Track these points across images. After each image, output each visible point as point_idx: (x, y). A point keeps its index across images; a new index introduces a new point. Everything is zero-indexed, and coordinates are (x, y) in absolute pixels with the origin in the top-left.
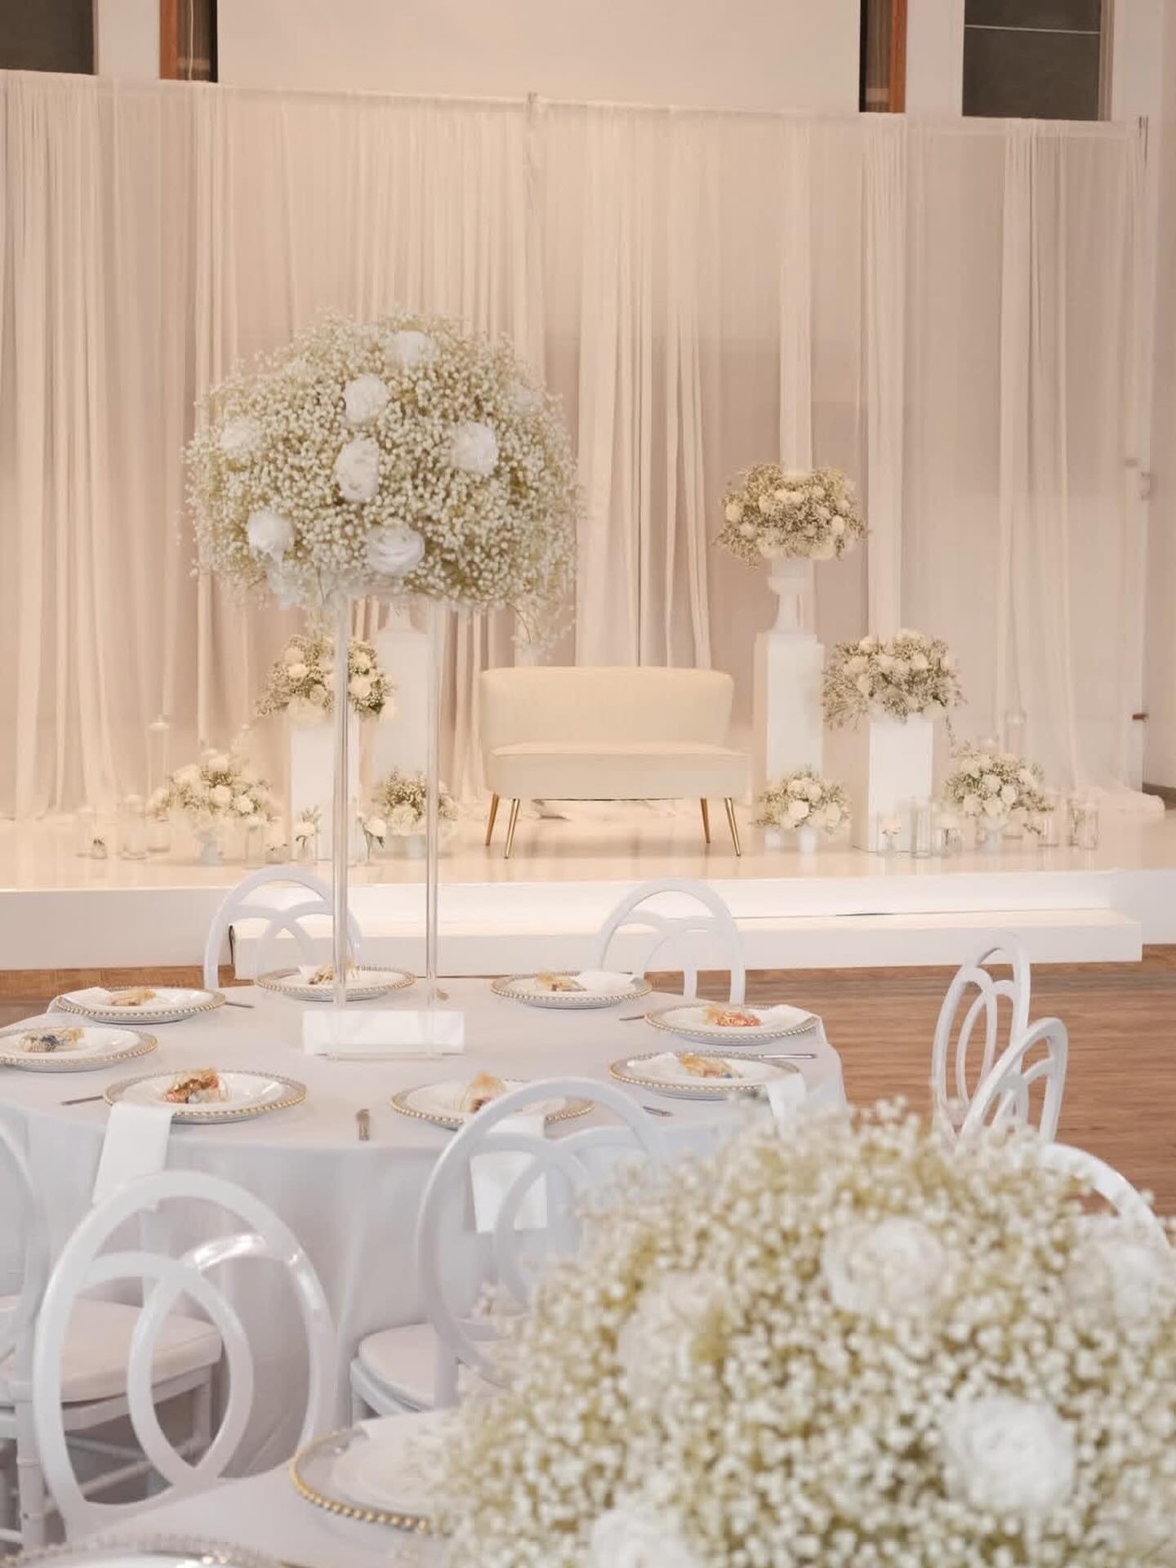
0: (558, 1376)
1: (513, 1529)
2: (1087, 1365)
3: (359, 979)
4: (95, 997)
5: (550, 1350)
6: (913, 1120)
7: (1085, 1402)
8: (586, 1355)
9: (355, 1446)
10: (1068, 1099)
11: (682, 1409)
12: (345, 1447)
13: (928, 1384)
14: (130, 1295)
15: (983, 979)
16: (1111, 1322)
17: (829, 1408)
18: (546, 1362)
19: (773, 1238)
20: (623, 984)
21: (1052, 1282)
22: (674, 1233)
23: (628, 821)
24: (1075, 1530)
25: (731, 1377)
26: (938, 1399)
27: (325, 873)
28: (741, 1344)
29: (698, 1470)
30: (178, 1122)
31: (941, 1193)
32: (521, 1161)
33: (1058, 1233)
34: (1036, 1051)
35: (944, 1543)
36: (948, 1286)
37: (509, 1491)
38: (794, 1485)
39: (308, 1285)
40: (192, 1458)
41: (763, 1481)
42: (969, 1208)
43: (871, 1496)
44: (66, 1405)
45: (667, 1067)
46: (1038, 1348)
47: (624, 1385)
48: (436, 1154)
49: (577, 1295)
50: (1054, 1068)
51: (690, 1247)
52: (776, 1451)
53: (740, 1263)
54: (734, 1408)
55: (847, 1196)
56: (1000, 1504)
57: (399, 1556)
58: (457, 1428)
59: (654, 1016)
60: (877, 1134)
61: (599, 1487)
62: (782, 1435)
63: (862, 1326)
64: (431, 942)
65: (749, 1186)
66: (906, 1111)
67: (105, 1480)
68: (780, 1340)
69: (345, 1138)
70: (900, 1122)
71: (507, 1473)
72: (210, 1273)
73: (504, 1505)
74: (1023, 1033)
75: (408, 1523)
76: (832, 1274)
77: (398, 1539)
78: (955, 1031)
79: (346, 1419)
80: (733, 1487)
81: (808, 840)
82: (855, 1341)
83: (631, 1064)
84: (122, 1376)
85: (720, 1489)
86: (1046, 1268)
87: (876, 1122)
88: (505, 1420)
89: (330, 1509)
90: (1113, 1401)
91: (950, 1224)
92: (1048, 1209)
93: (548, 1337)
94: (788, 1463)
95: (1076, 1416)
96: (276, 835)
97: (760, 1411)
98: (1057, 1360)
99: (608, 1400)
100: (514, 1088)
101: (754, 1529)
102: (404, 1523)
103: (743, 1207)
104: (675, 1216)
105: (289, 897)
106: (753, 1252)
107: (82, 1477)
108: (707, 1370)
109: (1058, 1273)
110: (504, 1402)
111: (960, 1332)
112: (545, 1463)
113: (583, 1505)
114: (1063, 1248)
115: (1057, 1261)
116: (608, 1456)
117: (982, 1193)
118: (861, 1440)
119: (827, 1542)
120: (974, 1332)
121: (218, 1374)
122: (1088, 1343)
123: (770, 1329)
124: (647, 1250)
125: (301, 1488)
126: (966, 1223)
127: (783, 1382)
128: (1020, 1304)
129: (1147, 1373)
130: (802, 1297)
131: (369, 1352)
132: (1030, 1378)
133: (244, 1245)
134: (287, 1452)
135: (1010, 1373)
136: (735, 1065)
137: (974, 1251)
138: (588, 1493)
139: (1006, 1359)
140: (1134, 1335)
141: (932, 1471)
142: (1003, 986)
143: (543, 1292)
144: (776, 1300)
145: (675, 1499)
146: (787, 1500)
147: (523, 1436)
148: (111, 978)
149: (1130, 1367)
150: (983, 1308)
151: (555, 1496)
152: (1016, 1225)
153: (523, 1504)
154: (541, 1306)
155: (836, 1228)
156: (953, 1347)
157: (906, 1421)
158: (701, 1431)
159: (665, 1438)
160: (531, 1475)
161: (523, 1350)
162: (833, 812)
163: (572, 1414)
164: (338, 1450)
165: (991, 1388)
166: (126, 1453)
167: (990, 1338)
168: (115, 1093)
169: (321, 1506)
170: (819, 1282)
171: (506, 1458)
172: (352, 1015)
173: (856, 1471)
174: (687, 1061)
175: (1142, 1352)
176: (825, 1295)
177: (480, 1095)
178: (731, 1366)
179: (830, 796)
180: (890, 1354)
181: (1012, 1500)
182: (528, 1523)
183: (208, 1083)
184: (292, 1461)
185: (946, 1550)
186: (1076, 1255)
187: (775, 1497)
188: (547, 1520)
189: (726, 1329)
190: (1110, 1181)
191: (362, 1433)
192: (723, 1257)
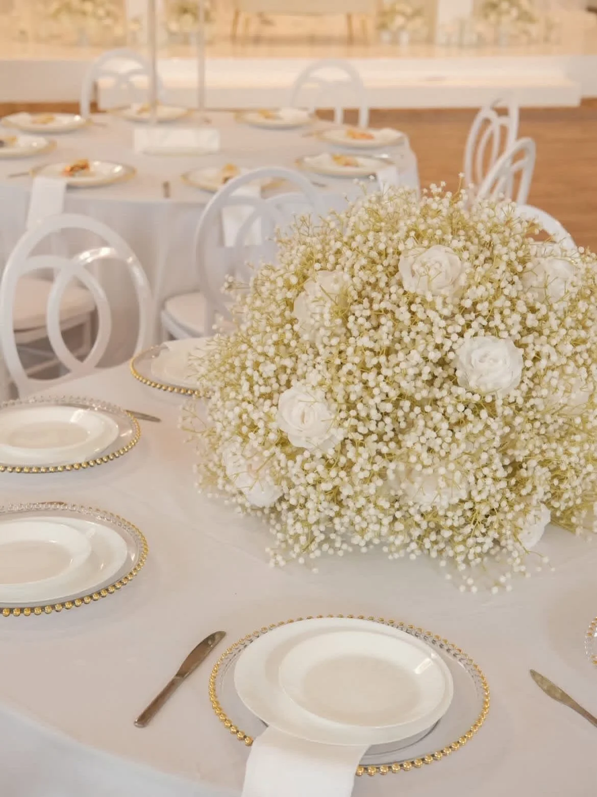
0: (264, 322)
1: (240, 397)
2: (531, 320)
3: (164, 111)
4: (23, 119)
5: (259, 309)
6: (449, 194)
7: (529, 339)
8: (278, 312)
9: (163, 353)
10: (535, 179)
11: (326, 340)
12: (157, 355)
13: (450, 329)
14: (47, 276)
15: (492, 115)
16: (546, 300)
17: (400, 341)
18: (257, 315)
19: (374, 254)
20: (303, 116)
21: (516, 278)
22: (323, 251)
23: (308, 26)
24: (520, 401)
25: (350, 325)
26: (455, 337)
27: (145, 53)
28: (356, 308)
29: (333, 370)
30: (70, 187)
31: (462, 232)
32: (248, 210)
33: (521, 254)
34: (518, 156)
35: (455, 406)
36: (463, 281)
37: (239, 378)
38: (381, 378)
39: (138, 273)
40: (81, 358)
41: (365, 376)
42: (476, 240)
43: (419, 383)
44: (16, 331)
45: (325, 161)
46: (507, 312)
47: (296, 327)
48: (203, 206)
49: (274, 282)
50: (527, 165)
51: (332, 259)
52: (373, 361)
53: (357, 267)
54: (352, 340)
55: (413, 234)
56: (483, 389)
57: (184, 409)
58: (213, 347)
59: (320, 133)
60: (430, 200)
61: (283, 378)
62: (376, 354)
63: (418, 300)
64: (201, 91)
65: (362, 228)
66: (445, 190)
67: (38, 368)
68: (376, 307)
69: (155, 197)
70: (442, 196)
71: (237, 370)
72: (88, 267)
73: (236, 386)
74: (513, 145)
75: (189, 392)
76: (404, 273)
77: (184, 400)
78: (477, 142)
79: (159, 340)
80: (351, 378)
81: (405, 37)
82: (414, 308)
83: (307, 159)
84: (43, 317)
85: (343, 379)
86: (514, 272)
87: (430, 195)
88: (236, 344)
89: (150, 385)
90: (544, 338)
91: (465, 248)
92: (516, 241)
93: (258, 303)
94: (378, 366)
95: (525, 346)
96: (118, 31)
97: (365, 341)
98: (516, 318)
99: (289, 335)
100: (245, 172)
101: (361, 399)
102: (188, 392)
103: (359, 238)
104: (325, 243)
105: (127, 66)
106: (364, 262)
107: (26, 366)
108: (339, 321)
109: (520, 275)
110: (236, 335)
111: (467, 304)
112: (257, 365)
113: (276, 386)
114: (523, 262)
115: (519, 268)
116: (288, 362)
117: (483, 233)
118: (415, 356)
119: (396, 405)
120: (475, 304)
121: (94, 316)
122: (533, 310)
123: (371, 301)
124: (310, 259)
125: (135, 375)
126: (474, 248)
127: (377, 328)
128: (499, 290)
129: (562, 325)
130: (387, 284)
131: (171, 306)
132: (502, 327)
133: (105, 252)
134: (129, 355)
135: (492, 324)
136: (361, 160)
137: (477, 262)
138: (278, 381)
139: (490, 318)
140: (555, 306)
141: (451, 372)
142: (503, 120)
143: (256, 280)
144: (375, 286)
145: (321, 385)
146: (377, 385)
147: (245, 352)
148: (33, 108)
149: (553, 322)
150: (480, 291)
151: (261, 382)
152: (499, 249)
153: (246, 386)
154: (255, 286)
155: (407, 250)
156: (464, 311)
157: (438, 347)
158: (335, 351)
159: (317, 354)
160: (249, 371)
161: (246, 309)
162: (418, 22)
163: (270, 342)
164: (153, 356)
165: (482, 332)
166: (48, 354)
167: (483, 307)
168: (36, 171)
169: (145, 383)
170: (397, 277)
171: (237, 363)
172: (159, 132)
173: (412, 372)
174: (336, 158)
175: (560, 314)
176: (400, 284)
177: (227, 174)
178: (351, 318)
179: (417, 13)
180: (432, 314)
181: (490, 386)
182: (248, 394)
183: (84, 167)
184: (131, 361)
185: (456, 410)
186: (529, 265)
187: (371, 384)
188: (257, 394)
189: (349, 300)
190: (551, 225)
191: (166, 348)
192: (348, 264)
